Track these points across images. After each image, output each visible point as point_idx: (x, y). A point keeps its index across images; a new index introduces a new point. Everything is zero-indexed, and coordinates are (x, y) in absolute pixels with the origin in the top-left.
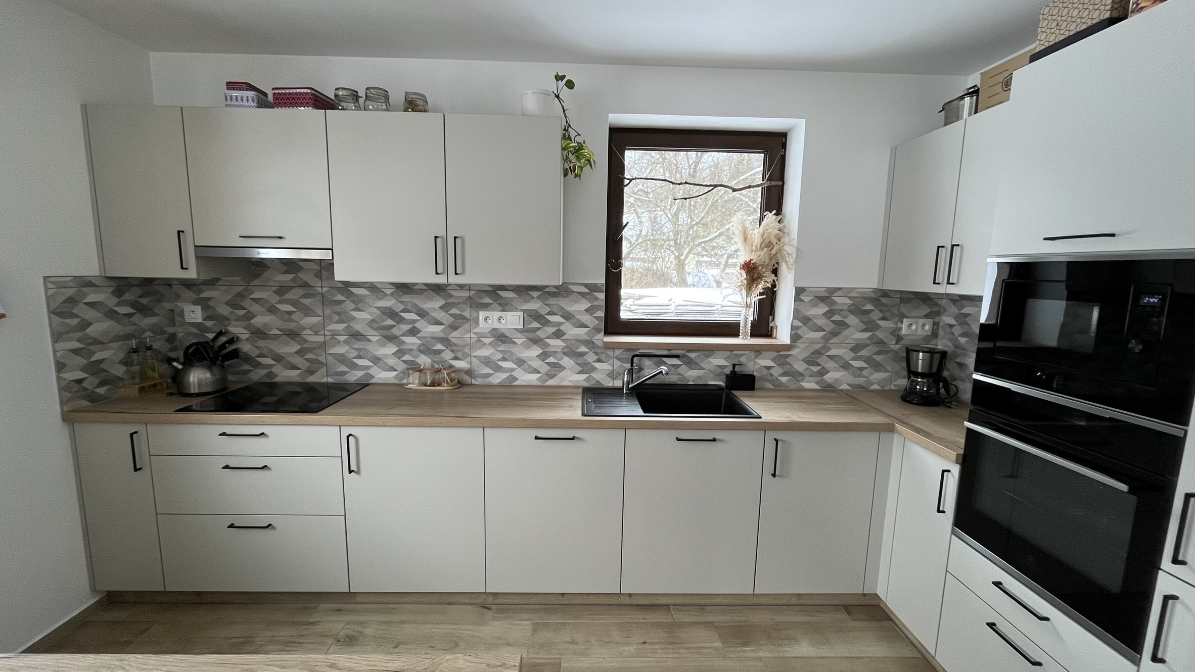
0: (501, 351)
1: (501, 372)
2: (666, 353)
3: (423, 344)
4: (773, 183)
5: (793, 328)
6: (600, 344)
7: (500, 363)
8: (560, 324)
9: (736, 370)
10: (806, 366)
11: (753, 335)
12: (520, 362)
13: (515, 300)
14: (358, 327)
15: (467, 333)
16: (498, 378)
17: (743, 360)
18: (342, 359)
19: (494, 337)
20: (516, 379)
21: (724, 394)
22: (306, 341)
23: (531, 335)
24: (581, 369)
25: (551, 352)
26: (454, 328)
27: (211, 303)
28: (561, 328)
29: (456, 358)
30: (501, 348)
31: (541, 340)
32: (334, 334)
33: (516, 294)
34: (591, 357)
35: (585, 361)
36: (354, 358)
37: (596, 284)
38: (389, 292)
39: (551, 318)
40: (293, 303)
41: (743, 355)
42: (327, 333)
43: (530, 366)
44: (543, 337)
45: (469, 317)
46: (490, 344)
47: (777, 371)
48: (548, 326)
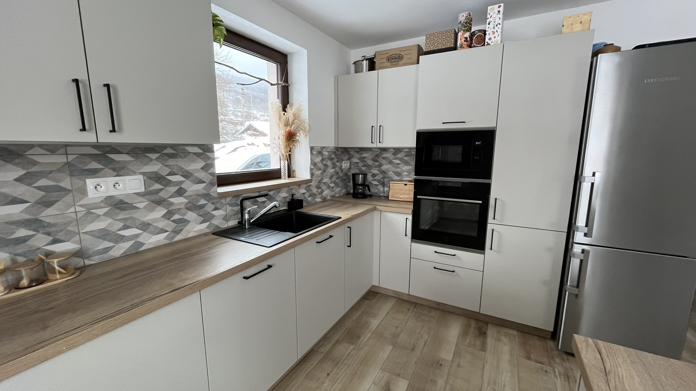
0: (120, 220)
1: (124, 242)
4: (286, 84)
5: (311, 170)
6: (215, 195)
7: (121, 233)
8: (181, 182)
10: (317, 190)
12: (145, 226)
13: (132, 164)
15: (69, 206)
16: (120, 249)
17: (294, 191)
19: (110, 205)
20: (142, 244)
21: (294, 214)
23: (154, 197)
24: (203, 219)
25: (175, 210)
26: (47, 204)
28: (182, 186)
29: (56, 241)
30: (121, 216)
31: (164, 200)
33: (132, 157)
34: (209, 207)
35: (205, 212)
39: (174, 178)
43: (156, 228)
44: (166, 197)
45: (69, 188)
46: (106, 214)
47: (307, 195)
48: (170, 186)
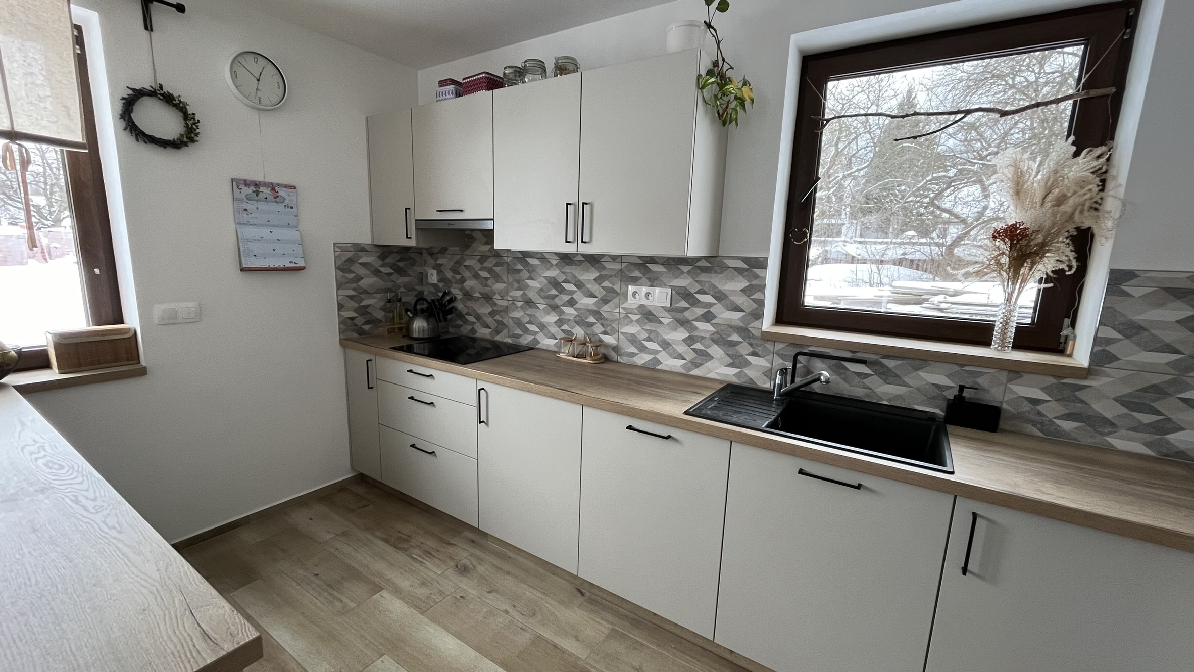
0: (646, 330)
1: (645, 353)
3: (578, 316)
5: (1097, 341)
6: (757, 333)
7: (645, 343)
8: (711, 305)
9: (965, 394)
10: (1124, 410)
12: (665, 345)
13: (664, 275)
14: (532, 295)
15: (616, 308)
16: (643, 359)
17: (982, 381)
18: (518, 323)
19: (641, 314)
20: (660, 363)
22: (495, 304)
23: (679, 316)
24: (732, 361)
25: (698, 337)
26: (605, 301)
27: (442, 268)
28: (711, 310)
29: (605, 333)
30: (647, 327)
31: (688, 322)
32: (515, 300)
33: (665, 268)
34: (744, 349)
35: (737, 353)
36: (527, 323)
37: (757, 258)
38: (554, 262)
39: (702, 298)
40: (490, 270)
41: (982, 374)
42: (509, 298)
43: (675, 350)
44: (691, 318)
45: (619, 292)
46: (637, 321)
48: (698, 307)
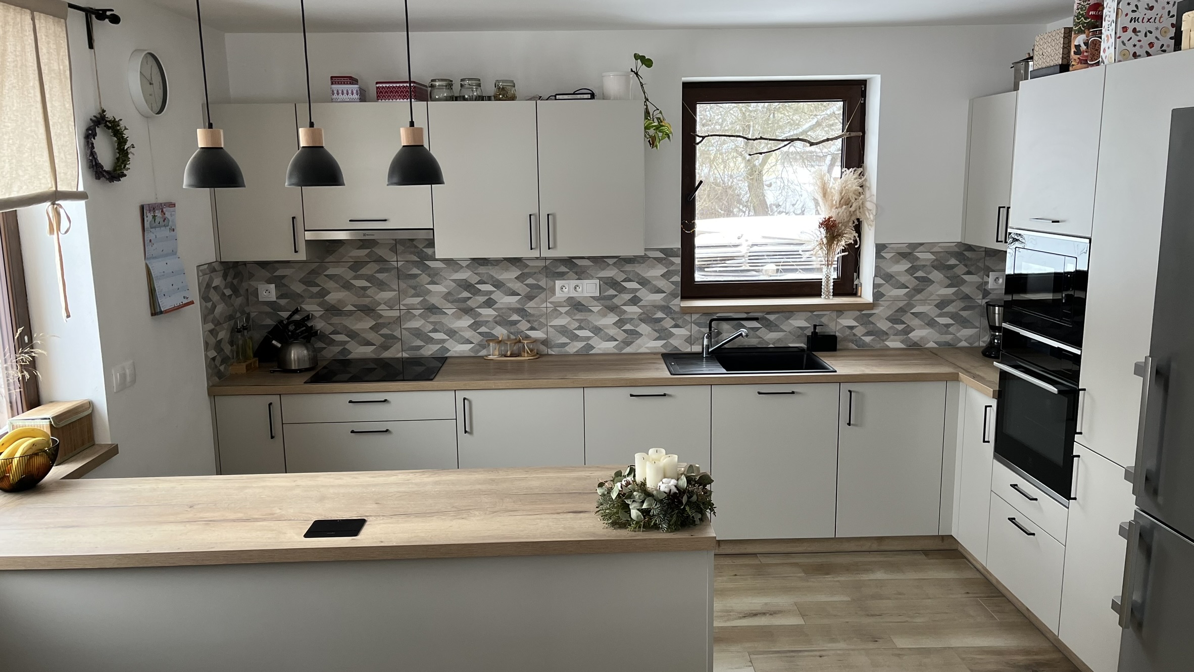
0: (577, 320)
1: (578, 341)
2: (745, 316)
3: (499, 316)
4: (853, 134)
5: (875, 286)
6: (677, 309)
7: (577, 332)
8: (637, 290)
9: (817, 331)
10: (891, 324)
11: (836, 294)
12: (597, 330)
13: (591, 269)
14: (434, 300)
15: (543, 303)
16: (574, 347)
17: (824, 320)
18: (418, 333)
19: (570, 305)
20: (593, 348)
21: (805, 356)
22: (381, 316)
23: (608, 303)
24: (658, 335)
25: (627, 319)
26: (530, 297)
27: (284, 281)
28: (637, 294)
29: (532, 329)
30: (577, 317)
31: (617, 307)
32: (410, 308)
33: (592, 262)
34: (668, 323)
35: (662, 327)
36: (430, 332)
37: (672, 249)
38: (464, 264)
39: (628, 285)
40: (369, 279)
41: (824, 315)
42: (402, 307)
43: (607, 334)
44: (619, 304)
45: (545, 287)
46: (567, 313)
47: (860, 331)
48: (625, 293)
